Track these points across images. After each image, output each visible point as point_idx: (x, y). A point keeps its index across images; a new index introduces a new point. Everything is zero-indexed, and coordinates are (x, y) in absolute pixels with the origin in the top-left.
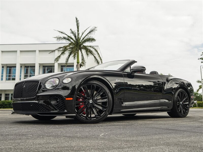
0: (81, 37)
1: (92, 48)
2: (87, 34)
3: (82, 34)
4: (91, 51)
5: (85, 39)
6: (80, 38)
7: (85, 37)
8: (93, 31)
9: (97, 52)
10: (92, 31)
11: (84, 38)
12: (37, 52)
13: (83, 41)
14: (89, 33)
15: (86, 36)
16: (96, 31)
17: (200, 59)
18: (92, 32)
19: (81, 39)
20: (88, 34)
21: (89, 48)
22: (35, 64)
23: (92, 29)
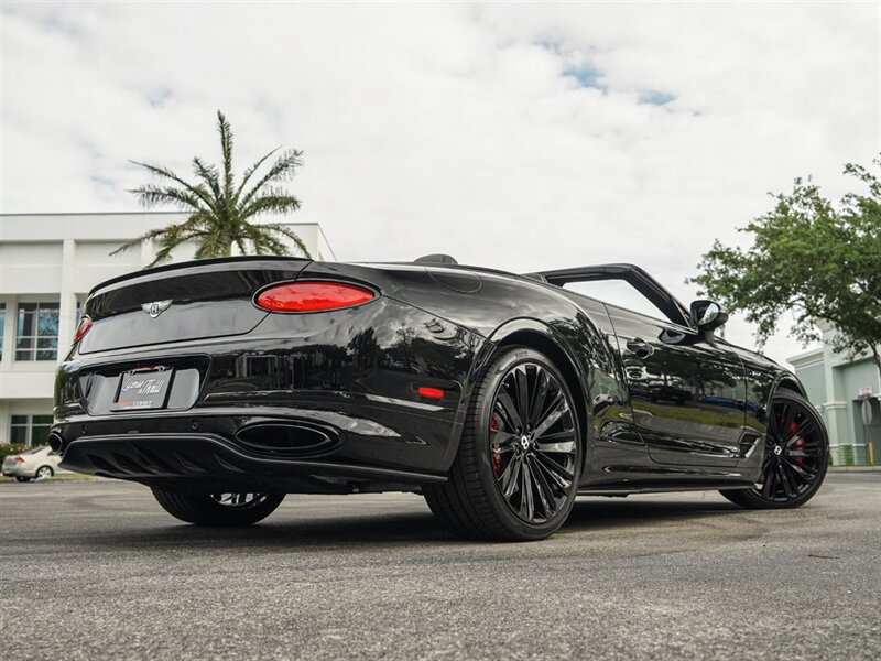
0: (241, 188)
1: (284, 232)
2: (262, 178)
3: (246, 179)
4: (281, 246)
5: (254, 198)
6: (237, 196)
7: (256, 189)
8: (287, 166)
9: (305, 250)
10: (281, 169)
11: (250, 196)
12: (69, 246)
13: (247, 205)
14: (271, 174)
15: (259, 185)
16: (297, 168)
17: (693, 280)
18: (282, 172)
19: (240, 201)
20: (266, 178)
21: (273, 234)
22: (58, 295)
23: (283, 158)
